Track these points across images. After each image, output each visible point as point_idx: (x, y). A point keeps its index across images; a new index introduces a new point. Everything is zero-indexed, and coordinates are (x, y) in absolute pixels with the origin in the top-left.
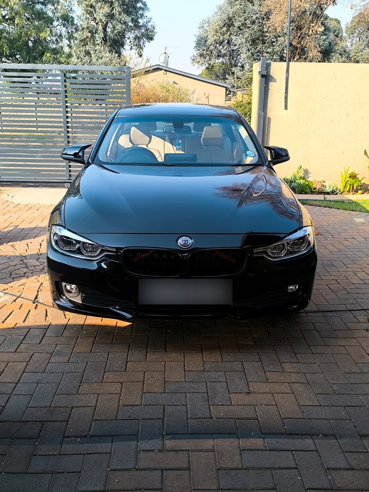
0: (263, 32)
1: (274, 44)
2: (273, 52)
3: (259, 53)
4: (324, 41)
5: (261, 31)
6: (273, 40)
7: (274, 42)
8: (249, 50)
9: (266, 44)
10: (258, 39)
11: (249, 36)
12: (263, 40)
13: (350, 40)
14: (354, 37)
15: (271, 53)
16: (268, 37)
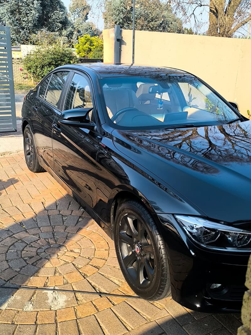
0: (19, 6)
1: (28, 15)
2: (27, 21)
3: (18, 21)
4: (62, 15)
5: (17, 5)
6: (27, 12)
7: (28, 14)
8: (10, 18)
9: (22, 15)
10: (15, 11)
11: (9, 7)
12: (19, 12)
13: (73, 16)
14: (75, 14)
15: (26, 21)
16: (23, 10)
